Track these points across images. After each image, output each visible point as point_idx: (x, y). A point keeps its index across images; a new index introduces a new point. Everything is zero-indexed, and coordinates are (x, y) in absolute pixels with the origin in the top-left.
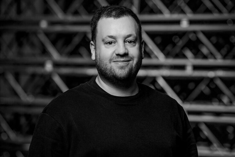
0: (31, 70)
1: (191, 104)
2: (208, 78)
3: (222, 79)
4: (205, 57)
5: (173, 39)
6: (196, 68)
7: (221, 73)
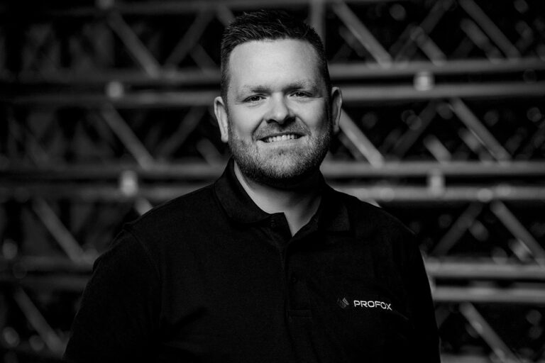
0: (89, 193)
1: (442, 261)
2: (477, 203)
3: (510, 204)
4: (474, 156)
5: (403, 115)
6: (450, 181)
7: (505, 192)
